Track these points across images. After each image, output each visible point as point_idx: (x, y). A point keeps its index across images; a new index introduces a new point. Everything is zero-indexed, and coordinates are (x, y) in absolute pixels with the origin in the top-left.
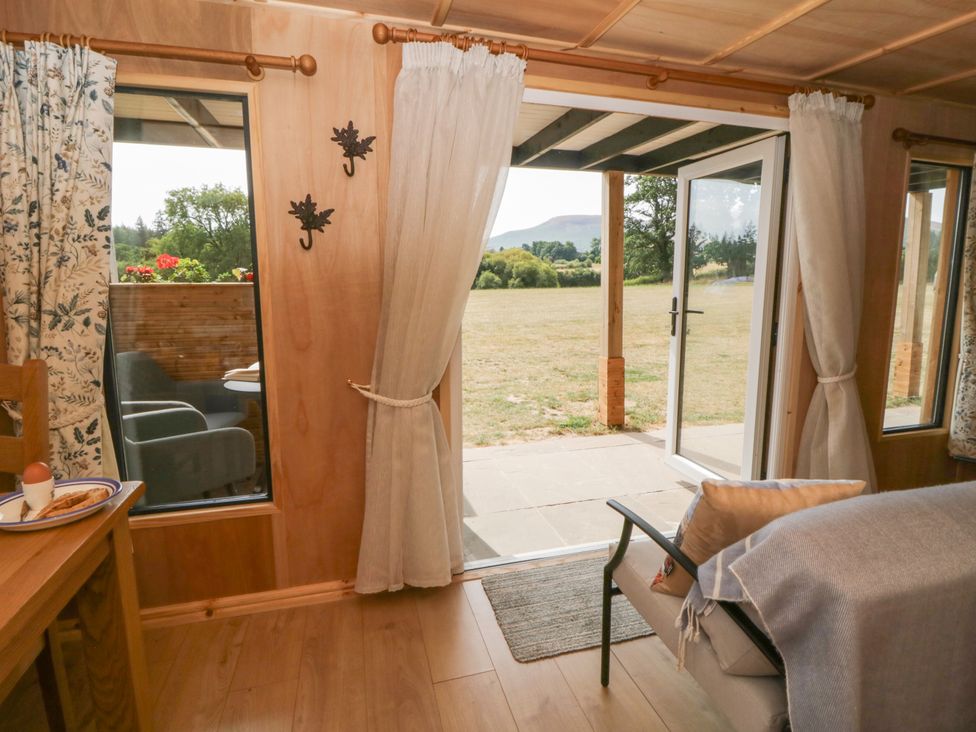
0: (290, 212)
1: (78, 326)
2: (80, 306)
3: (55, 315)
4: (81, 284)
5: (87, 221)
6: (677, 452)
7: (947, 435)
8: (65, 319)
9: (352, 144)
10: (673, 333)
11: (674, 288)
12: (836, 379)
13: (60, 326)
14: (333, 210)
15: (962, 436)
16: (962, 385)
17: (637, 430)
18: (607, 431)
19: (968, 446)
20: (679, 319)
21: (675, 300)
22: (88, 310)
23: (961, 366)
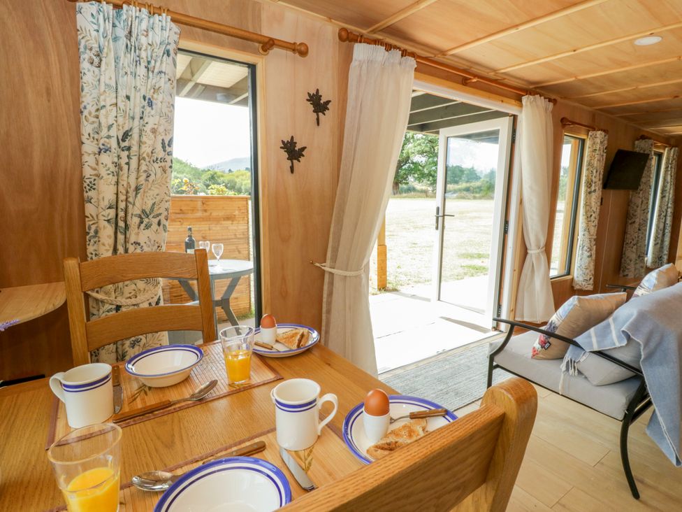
0: (281, 148)
1: (155, 226)
2: (156, 212)
3: (140, 217)
4: (157, 195)
5: (163, 147)
6: (439, 300)
7: (573, 279)
8: (146, 221)
9: (318, 104)
10: (437, 228)
11: (437, 202)
12: (538, 251)
13: (143, 226)
14: (306, 148)
15: (581, 279)
16: (580, 252)
17: (395, 290)
18: (379, 292)
19: (584, 283)
20: (440, 219)
21: (438, 209)
22: (160, 214)
23: (580, 243)
